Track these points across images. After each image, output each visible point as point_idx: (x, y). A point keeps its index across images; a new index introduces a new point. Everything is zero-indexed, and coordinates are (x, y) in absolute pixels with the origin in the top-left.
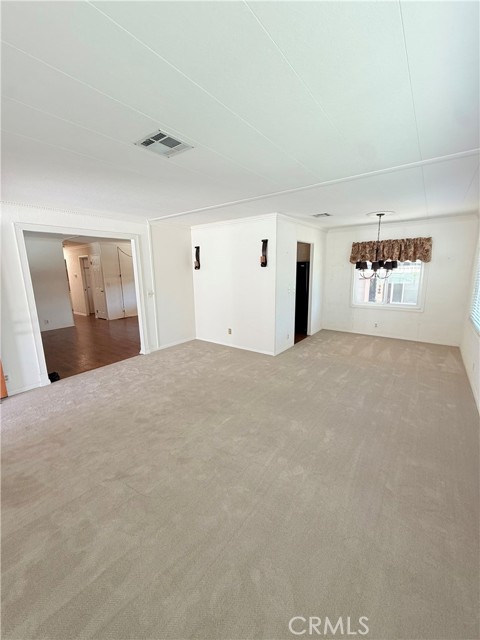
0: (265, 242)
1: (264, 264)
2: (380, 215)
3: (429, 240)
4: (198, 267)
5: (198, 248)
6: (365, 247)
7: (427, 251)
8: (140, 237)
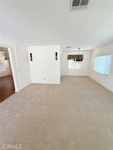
0: (56, 53)
1: (56, 59)
2: (79, 49)
3: (83, 55)
4: (31, 60)
5: (31, 54)
6: (71, 56)
7: (83, 57)
8: (12, 47)
